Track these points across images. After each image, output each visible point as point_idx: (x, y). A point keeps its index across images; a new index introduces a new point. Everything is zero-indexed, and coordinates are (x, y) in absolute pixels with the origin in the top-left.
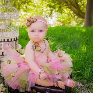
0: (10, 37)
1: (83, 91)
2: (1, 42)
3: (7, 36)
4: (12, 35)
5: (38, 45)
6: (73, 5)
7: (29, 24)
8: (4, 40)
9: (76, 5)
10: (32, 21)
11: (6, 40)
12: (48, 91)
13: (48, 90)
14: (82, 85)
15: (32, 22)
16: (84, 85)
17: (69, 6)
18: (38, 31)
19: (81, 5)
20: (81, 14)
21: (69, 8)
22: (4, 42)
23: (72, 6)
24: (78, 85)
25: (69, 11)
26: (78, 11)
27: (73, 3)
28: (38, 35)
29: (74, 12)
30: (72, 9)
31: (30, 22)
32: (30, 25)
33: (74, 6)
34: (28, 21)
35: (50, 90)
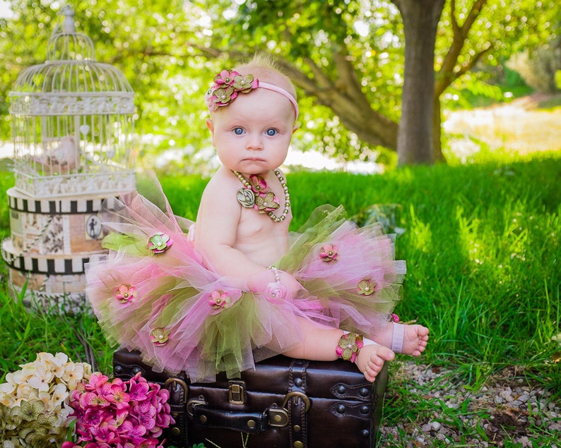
0: (97, 194)
1: (442, 395)
2: (61, 213)
3: (84, 189)
4: (107, 187)
5: (262, 186)
6: (338, 90)
7: (223, 97)
8: (74, 204)
9: (351, 91)
10: (240, 88)
11: (82, 207)
12: (299, 380)
13: (299, 375)
14: (430, 373)
15: (239, 92)
16: (437, 372)
17: (323, 96)
18: (261, 132)
19: (374, 89)
20: (377, 127)
21: (323, 103)
22: (73, 216)
23: (336, 96)
24: (416, 373)
25: (320, 121)
26: (363, 117)
27: (338, 83)
28: (259, 149)
29: (346, 121)
30: (335, 106)
31: (230, 91)
32: (230, 102)
33: (346, 96)
34: (221, 85)
35: (307, 375)
